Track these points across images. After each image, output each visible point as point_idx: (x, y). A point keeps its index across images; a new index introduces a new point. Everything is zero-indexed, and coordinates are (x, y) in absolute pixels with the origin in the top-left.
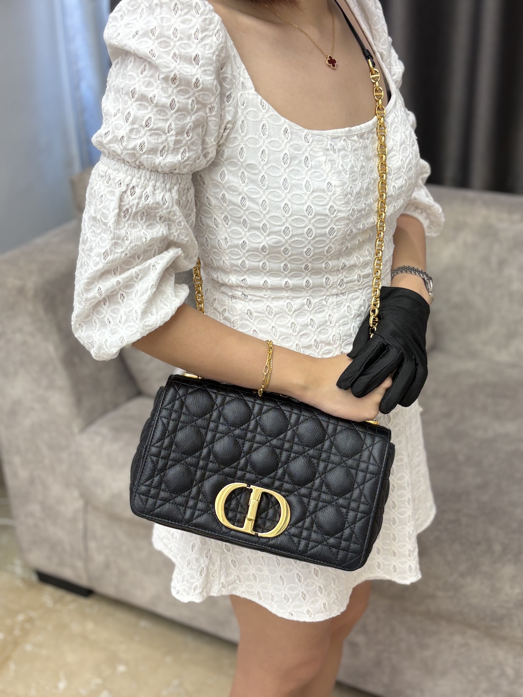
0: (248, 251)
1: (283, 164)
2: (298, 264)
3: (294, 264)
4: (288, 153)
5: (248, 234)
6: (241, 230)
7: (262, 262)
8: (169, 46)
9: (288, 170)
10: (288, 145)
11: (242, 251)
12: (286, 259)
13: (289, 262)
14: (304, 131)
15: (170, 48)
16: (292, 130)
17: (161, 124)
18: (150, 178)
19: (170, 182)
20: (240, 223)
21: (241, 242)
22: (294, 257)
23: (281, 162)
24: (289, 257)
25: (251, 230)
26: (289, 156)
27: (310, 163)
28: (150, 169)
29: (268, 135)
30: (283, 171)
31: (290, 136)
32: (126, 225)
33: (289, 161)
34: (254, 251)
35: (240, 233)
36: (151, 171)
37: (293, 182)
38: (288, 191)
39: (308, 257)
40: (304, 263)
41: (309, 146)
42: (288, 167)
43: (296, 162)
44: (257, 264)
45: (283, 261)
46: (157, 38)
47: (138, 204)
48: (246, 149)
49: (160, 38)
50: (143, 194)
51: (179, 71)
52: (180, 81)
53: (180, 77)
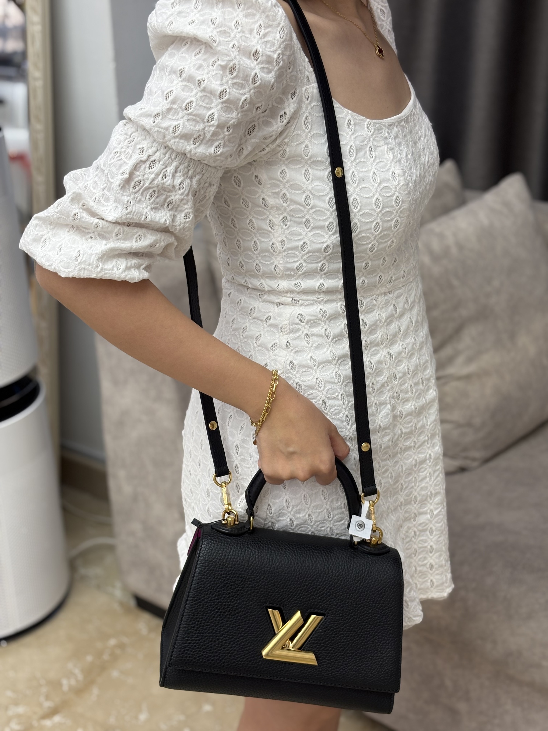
0: (308, 253)
1: (349, 156)
4: (352, 145)
5: (310, 234)
6: (301, 231)
7: (322, 262)
8: (229, 37)
9: (355, 163)
10: (353, 137)
11: (300, 253)
14: (366, 120)
15: (230, 39)
16: (355, 121)
17: (202, 111)
18: (175, 158)
20: (300, 223)
21: (302, 243)
25: (314, 230)
26: (355, 148)
27: (374, 153)
30: (350, 165)
31: (353, 127)
33: (355, 154)
34: (314, 252)
35: (300, 234)
37: (361, 175)
38: (356, 185)
41: (372, 135)
42: (355, 159)
43: (361, 154)
44: (315, 265)
46: (218, 26)
47: (153, 180)
48: (311, 145)
49: (221, 27)
50: (163, 171)
51: (238, 61)
52: (239, 72)
53: (239, 67)
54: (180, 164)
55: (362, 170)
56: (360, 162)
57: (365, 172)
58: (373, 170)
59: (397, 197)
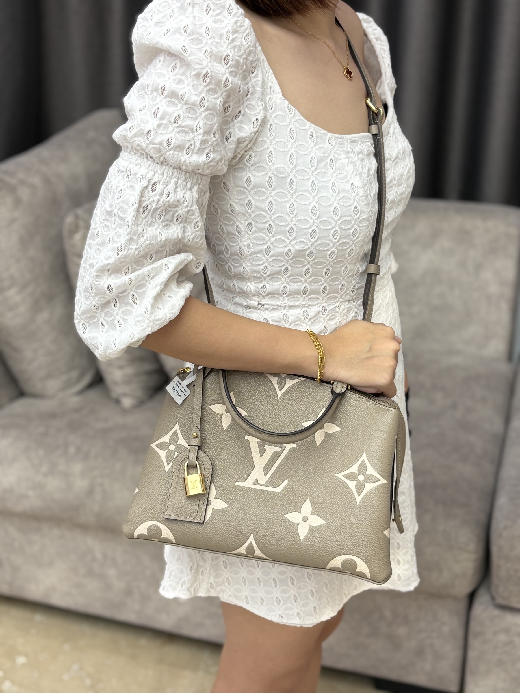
0: (272, 256)
1: (310, 167)
2: (319, 268)
3: (316, 268)
4: (314, 156)
5: (272, 239)
6: (264, 236)
7: (285, 266)
8: (202, 43)
9: (315, 173)
10: (315, 149)
11: (265, 257)
12: (309, 263)
13: (311, 266)
14: (328, 135)
15: (202, 45)
16: (318, 134)
17: (190, 122)
18: (173, 175)
19: (191, 181)
20: (264, 228)
21: (265, 247)
22: (318, 260)
23: (308, 165)
24: (312, 260)
25: (276, 235)
26: (316, 159)
27: (335, 165)
28: (173, 167)
29: (296, 139)
30: (310, 174)
31: (315, 139)
32: (144, 222)
33: (316, 164)
34: (277, 256)
35: (264, 239)
36: (174, 168)
37: (320, 184)
38: (315, 193)
39: (331, 260)
40: (326, 266)
41: (333, 148)
42: (315, 170)
43: (323, 164)
44: (279, 269)
45: (305, 266)
46: (190, 35)
47: (159, 200)
48: (275, 152)
49: (192, 35)
50: (165, 190)
51: (211, 69)
52: (211, 79)
53: (211, 74)
54: (178, 179)
55: (322, 180)
56: (320, 172)
57: (325, 181)
58: (333, 180)
59: (356, 207)
